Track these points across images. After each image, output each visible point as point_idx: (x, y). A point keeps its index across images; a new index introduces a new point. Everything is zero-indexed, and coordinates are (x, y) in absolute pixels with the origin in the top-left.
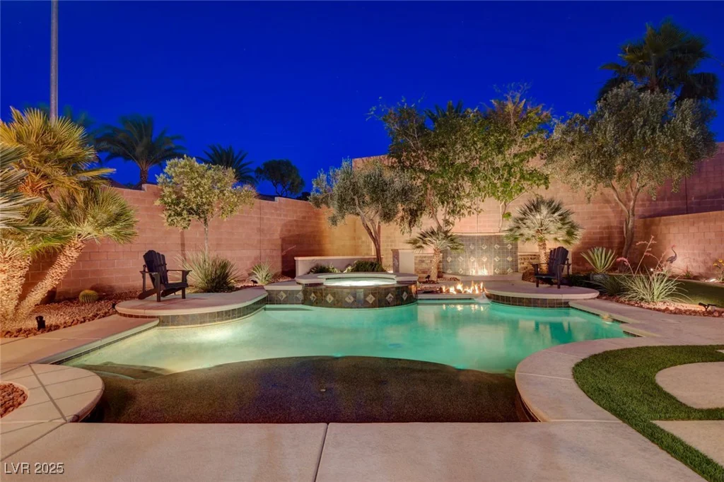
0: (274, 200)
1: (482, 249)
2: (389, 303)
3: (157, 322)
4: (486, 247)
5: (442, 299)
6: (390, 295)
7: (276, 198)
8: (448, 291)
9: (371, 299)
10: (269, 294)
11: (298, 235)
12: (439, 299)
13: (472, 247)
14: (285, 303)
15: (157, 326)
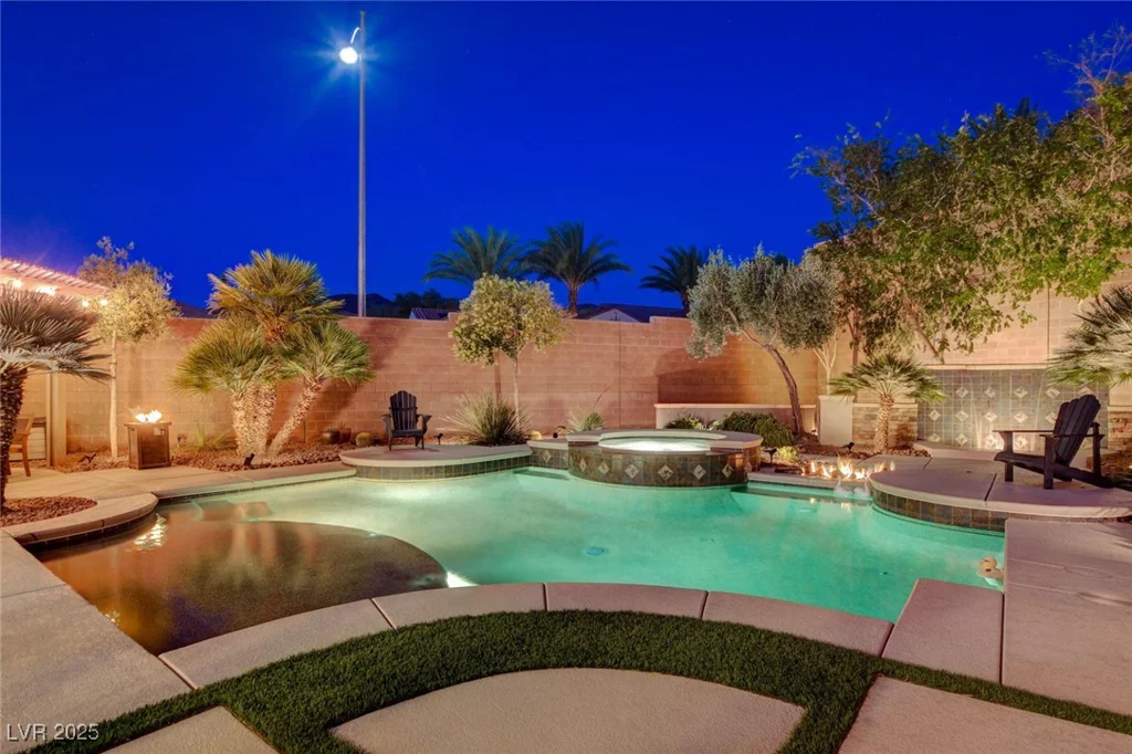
0: (648, 321)
1: (1015, 398)
2: (664, 481)
3: (354, 472)
4: (1024, 393)
5: (792, 485)
6: (666, 468)
7: (652, 318)
8: (819, 473)
9: (633, 471)
10: (534, 453)
11: (689, 371)
12: (785, 485)
13: (990, 393)
14: (549, 466)
15: (355, 476)
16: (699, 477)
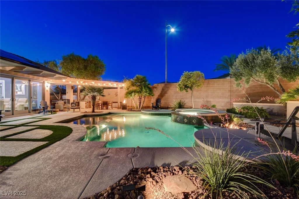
16: (186, 122)
